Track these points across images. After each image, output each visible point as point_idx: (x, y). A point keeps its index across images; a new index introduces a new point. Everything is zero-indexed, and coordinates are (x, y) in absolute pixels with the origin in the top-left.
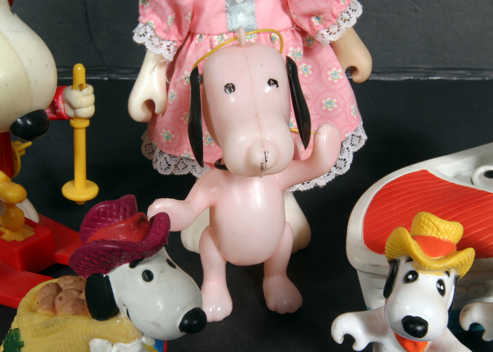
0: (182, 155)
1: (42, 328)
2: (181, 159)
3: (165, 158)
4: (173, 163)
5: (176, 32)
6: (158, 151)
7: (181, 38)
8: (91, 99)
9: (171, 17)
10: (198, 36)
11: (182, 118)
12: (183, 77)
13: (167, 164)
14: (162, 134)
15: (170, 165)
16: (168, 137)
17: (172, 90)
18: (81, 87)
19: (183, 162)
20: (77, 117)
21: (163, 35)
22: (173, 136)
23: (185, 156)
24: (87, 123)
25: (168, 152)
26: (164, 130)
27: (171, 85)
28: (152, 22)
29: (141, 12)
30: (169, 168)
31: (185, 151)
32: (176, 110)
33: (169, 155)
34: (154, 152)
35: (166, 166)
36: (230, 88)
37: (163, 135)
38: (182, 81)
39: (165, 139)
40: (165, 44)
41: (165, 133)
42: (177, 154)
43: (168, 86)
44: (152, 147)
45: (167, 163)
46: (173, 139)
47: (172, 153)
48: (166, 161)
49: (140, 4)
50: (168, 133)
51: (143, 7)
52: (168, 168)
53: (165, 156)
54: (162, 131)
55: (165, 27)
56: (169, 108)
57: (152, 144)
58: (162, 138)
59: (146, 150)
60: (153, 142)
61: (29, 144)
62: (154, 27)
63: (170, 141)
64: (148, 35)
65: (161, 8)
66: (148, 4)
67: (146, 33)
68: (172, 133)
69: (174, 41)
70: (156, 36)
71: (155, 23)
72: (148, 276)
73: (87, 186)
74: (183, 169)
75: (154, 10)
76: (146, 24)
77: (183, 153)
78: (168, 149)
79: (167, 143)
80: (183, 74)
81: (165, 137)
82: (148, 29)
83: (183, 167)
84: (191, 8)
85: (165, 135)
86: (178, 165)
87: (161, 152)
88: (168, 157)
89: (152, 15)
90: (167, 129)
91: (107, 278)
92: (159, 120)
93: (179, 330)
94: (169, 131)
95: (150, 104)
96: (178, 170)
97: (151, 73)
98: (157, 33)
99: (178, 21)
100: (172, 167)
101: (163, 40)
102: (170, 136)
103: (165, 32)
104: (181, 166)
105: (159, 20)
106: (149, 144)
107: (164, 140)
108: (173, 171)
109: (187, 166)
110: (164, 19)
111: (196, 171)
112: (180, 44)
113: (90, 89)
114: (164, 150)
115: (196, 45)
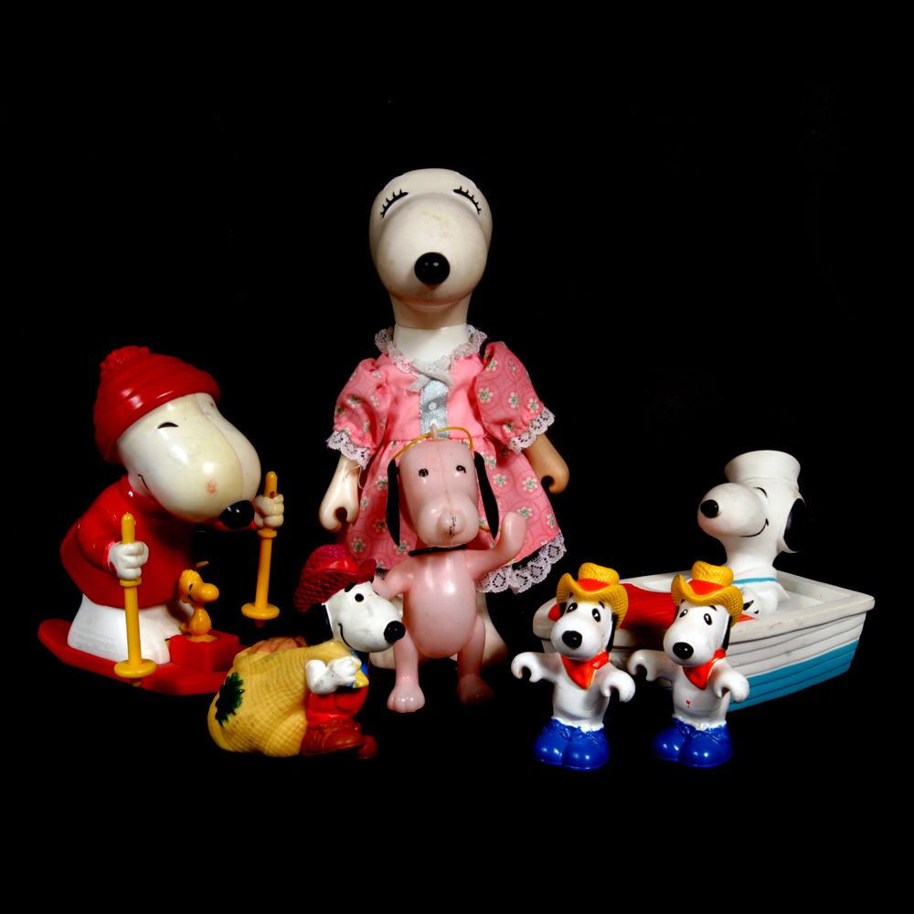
1: (262, 663)
5: (371, 439)
7: (375, 446)
8: (281, 508)
9: (366, 424)
10: (392, 443)
11: (374, 526)
12: (377, 482)
14: (352, 544)
16: (359, 547)
17: (364, 498)
18: (272, 496)
20: (266, 526)
21: (358, 441)
22: (364, 545)
24: (273, 534)
26: (355, 539)
27: (364, 493)
28: (348, 429)
29: (335, 421)
31: (377, 561)
32: (369, 516)
36: (424, 473)
37: (354, 545)
38: (375, 486)
40: (360, 451)
41: (356, 543)
43: (360, 492)
46: (364, 549)
49: (336, 413)
50: (359, 543)
51: (338, 416)
54: (352, 541)
55: (360, 433)
56: (361, 515)
58: (353, 548)
61: (206, 563)
62: (350, 433)
63: (361, 550)
64: (344, 441)
65: (358, 415)
66: (344, 413)
67: (342, 439)
68: (364, 542)
69: (368, 448)
70: (351, 442)
71: (351, 430)
72: (359, 598)
75: (350, 419)
76: (342, 431)
79: (358, 553)
80: (377, 479)
81: (356, 547)
82: (344, 435)
84: (386, 415)
89: (347, 424)
90: (358, 538)
91: (324, 606)
92: (351, 529)
93: (383, 637)
94: (360, 540)
95: (341, 513)
97: (343, 480)
98: (353, 439)
99: (373, 429)
101: (358, 446)
102: (361, 545)
103: (360, 438)
105: (354, 427)
107: (355, 550)
110: (359, 426)
112: (373, 452)
113: (280, 498)
115: (390, 451)
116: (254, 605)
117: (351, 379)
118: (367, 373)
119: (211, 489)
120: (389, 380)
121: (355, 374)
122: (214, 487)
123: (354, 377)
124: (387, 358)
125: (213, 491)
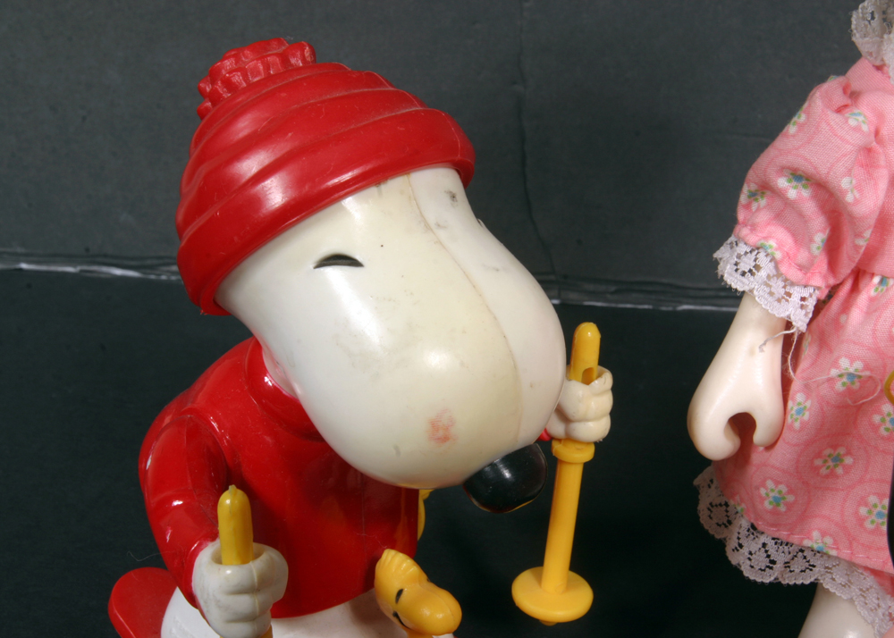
0: (807, 543)
2: (802, 551)
3: (764, 545)
4: (781, 558)
5: (824, 267)
6: (744, 523)
7: (832, 282)
8: (606, 402)
9: (820, 238)
10: (876, 280)
11: (818, 462)
12: (834, 372)
13: (768, 560)
14: (763, 491)
15: (773, 562)
16: (777, 501)
17: (798, 397)
18: (587, 379)
19: (805, 558)
20: (569, 439)
21: (794, 274)
22: (791, 498)
23: (815, 546)
24: (587, 454)
25: (773, 531)
26: (770, 484)
27: (796, 385)
28: (772, 243)
29: (741, 215)
30: (771, 568)
31: (816, 534)
32: (808, 444)
33: (773, 539)
34: (730, 522)
35: (764, 562)
37: (767, 495)
38: (830, 380)
39: (770, 503)
40: (797, 293)
41: (772, 490)
42: (795, 539)
43: (786, 383)
44: (727, 511)
45: (768, 556)
46: (789, 506)
47: (783, 534)
48: (766, 551)
49: (743, 198)
50: (780, 492)
51: (748, 206)
52: (768, 567)
53: (763, 539)
54: (764, 485)
55: (803, 256)
56: (787, 434)
57: (727, 505)
58: (762, 499)
59: (710, 517)
60: (731, 503)
62: (778, 255)
63: (782, 508)
64: (762, 274)
65: (801, 215)
66: (763, 202)
67: (757, 267)
68: (791, 491)
69: (819, 288)
70: (779, 275)
71: (780, 247)
73: (569, 586)
74: (802, 571)
75: (778, 217)
76: (757, 248)
77: (810, 538)
78: (773, 525)
79: (775, 512)
80: (835, 364)
81: (771, 499)
82: (763, 259)
83: (803, 568)
84: (872, 221)
85: (771, 494)
86: (792, 562)
87: (753, 527)
88: (771, 543)
89: (772, 228)
90: (777, 483)
92: (757, 457)
94: (783, 488)
95: (742, 424)
96: (790, 574)
97: (751, 353)
98: (783, 269)
99: (833, 248)
100: (778, 567)
101: (793, 284)
102: (784, 498)
103: (801, 267)
104: (798, 565)
105: (788, 241)
106: (721, 505)
107: (768, 505)
108: (780, 576)
109: (814, 566)
110: (800, 238)
111: (834, 579)
112: (823, 294)
113: (606, 380)
114: (761, 525)
115: (872, 300)
116: (539, 579)
117: (792, 129)
118: (834, 118)
119: (441, 433)
120: (884, 132)
121: (801, 117)
122: (447, 429)
123: (801, 127)
124: (878, 75)
125: (445, 439)
